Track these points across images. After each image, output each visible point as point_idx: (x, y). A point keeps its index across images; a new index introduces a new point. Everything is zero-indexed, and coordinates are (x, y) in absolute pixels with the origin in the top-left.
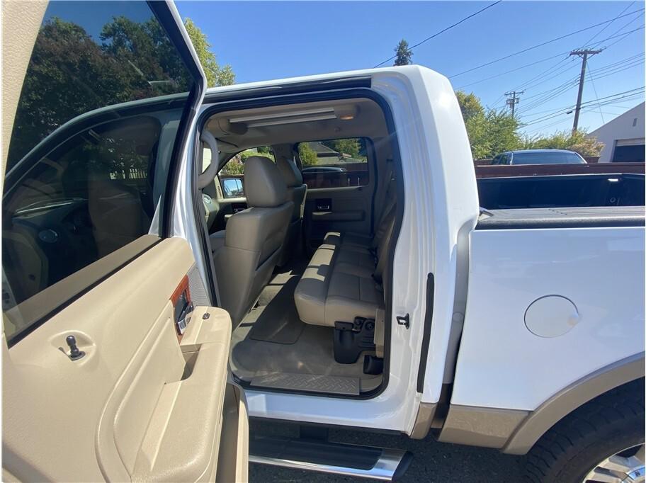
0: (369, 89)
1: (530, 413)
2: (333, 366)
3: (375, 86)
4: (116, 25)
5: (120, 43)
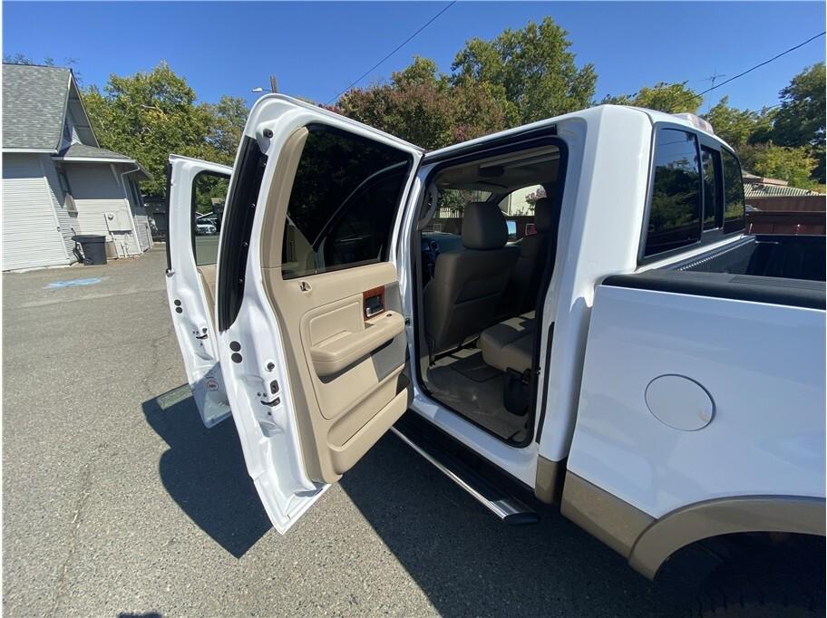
0: (554, 136)
1: (656, 521)
2: (501, 411)
3: (561, 133)
4: (468, 50)
5: (468, 70)
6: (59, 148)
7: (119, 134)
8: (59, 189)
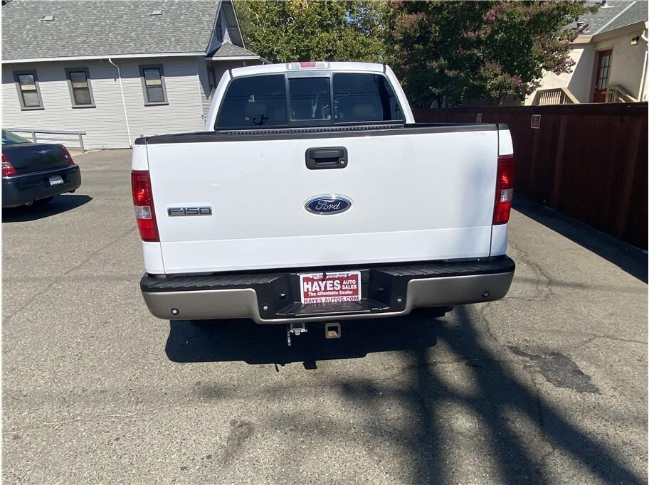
6: (208, 52)
7: (268, 27)
8: (208, 84)
